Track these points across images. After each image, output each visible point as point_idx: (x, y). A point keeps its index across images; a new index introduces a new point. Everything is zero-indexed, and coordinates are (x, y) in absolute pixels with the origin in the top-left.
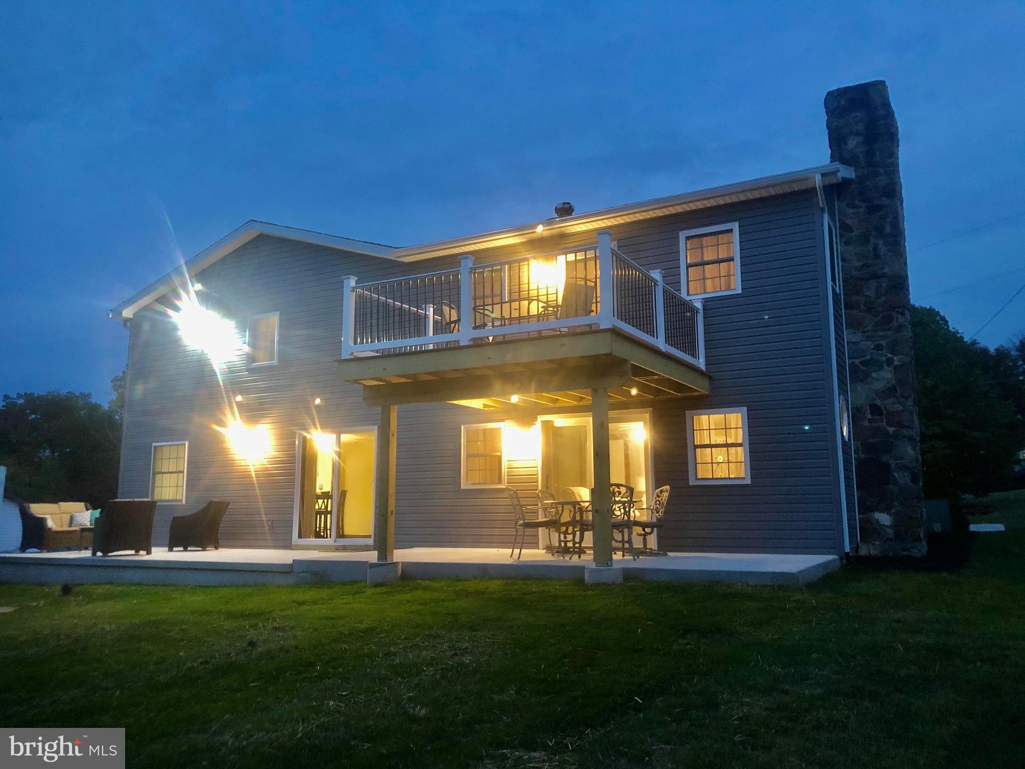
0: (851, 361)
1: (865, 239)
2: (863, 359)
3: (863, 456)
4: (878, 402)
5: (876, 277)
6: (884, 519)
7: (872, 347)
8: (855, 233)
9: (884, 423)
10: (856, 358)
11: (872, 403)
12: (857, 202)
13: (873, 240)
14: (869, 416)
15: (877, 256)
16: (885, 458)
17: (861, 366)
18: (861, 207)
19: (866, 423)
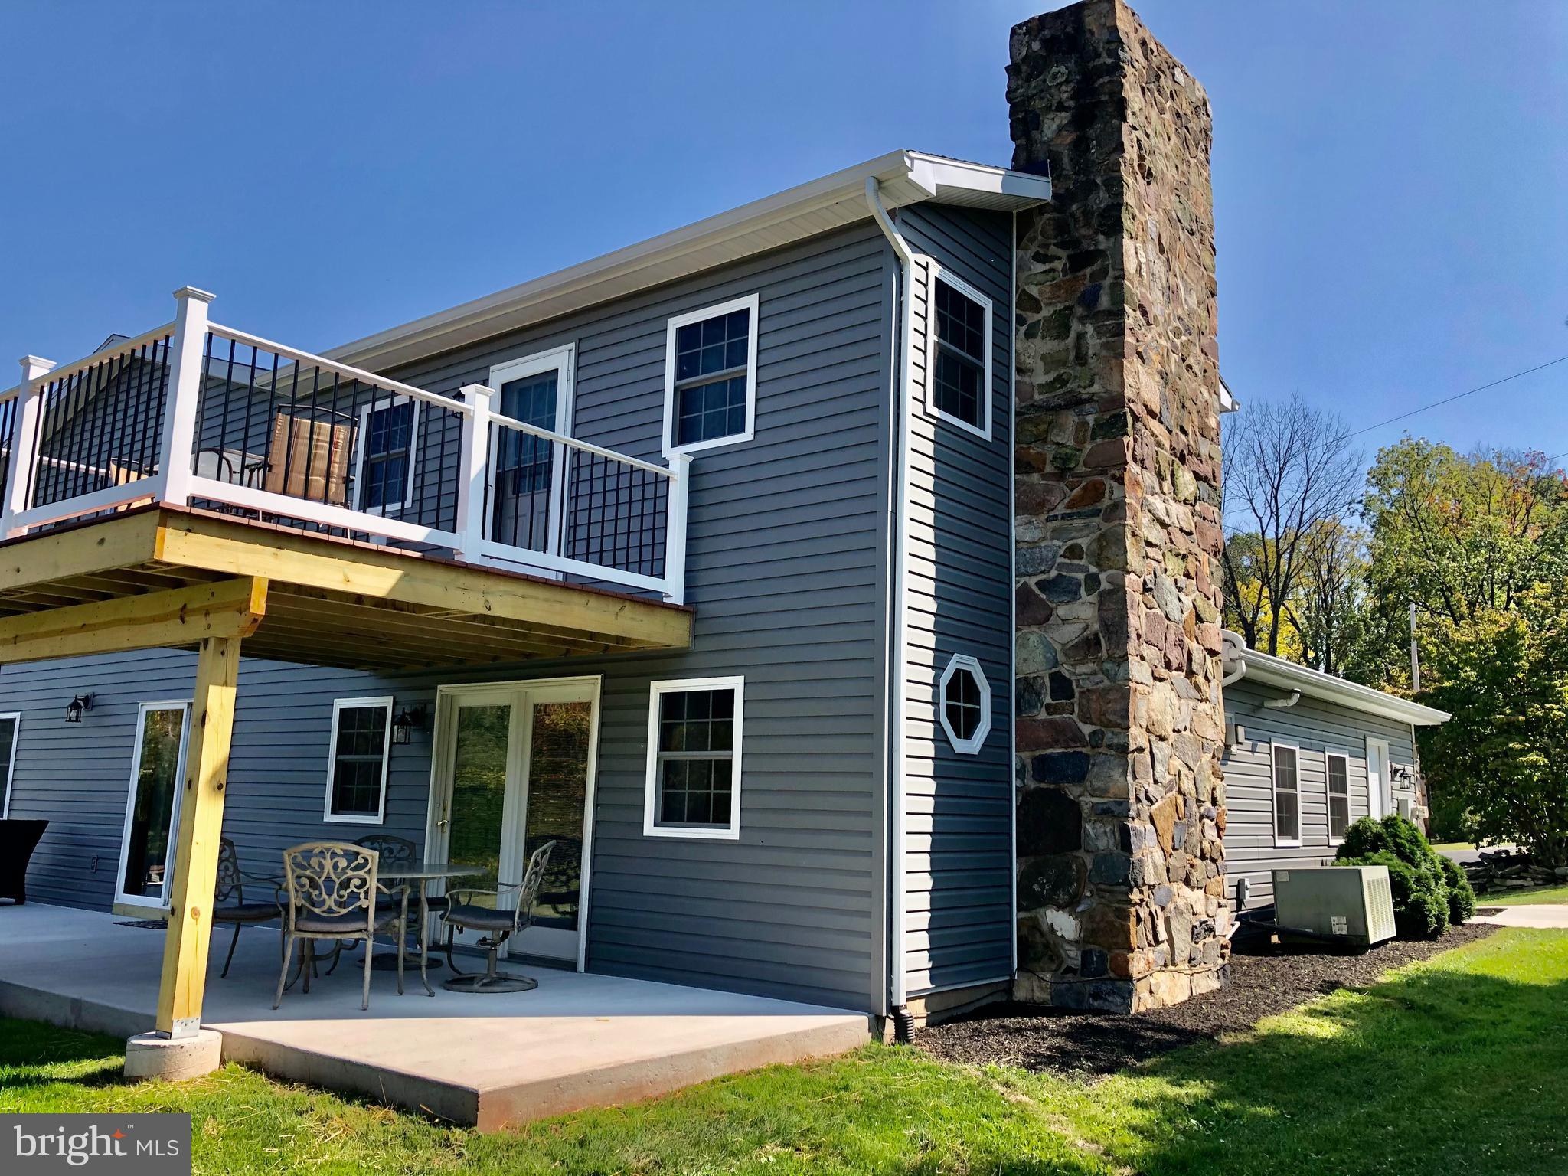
0: (1022, 580)
1: (1060, 326)
2: (1042, 577)
3: (1032, 785)
4: (1065, 670)
5: (1076, 402)
6: (1063, 923)
7: (1062, 552)
8: (1046, 312)
9: (1075, 717)
10: (1030, 575)
11: (1054, 670)
12: (1053, 250)
13: (1076, 327)
14: (1048, 700)
15: (1081, 358)
16: (1073, 791)
17: (1037, 591)
18: (1059, 258)
19: (1043, 715)
